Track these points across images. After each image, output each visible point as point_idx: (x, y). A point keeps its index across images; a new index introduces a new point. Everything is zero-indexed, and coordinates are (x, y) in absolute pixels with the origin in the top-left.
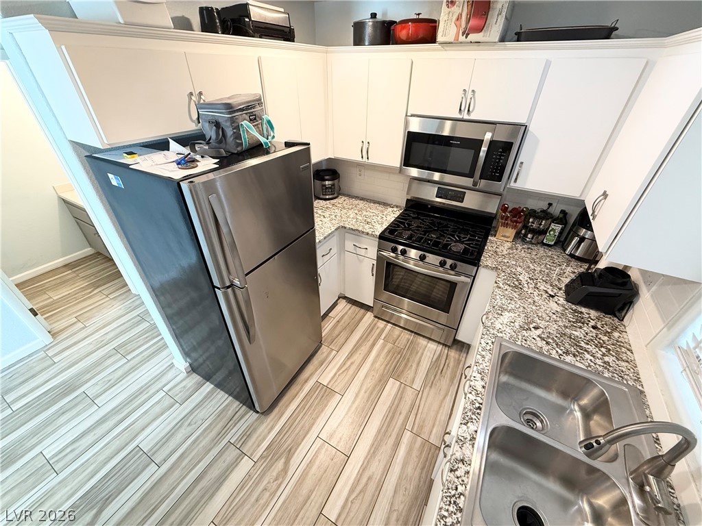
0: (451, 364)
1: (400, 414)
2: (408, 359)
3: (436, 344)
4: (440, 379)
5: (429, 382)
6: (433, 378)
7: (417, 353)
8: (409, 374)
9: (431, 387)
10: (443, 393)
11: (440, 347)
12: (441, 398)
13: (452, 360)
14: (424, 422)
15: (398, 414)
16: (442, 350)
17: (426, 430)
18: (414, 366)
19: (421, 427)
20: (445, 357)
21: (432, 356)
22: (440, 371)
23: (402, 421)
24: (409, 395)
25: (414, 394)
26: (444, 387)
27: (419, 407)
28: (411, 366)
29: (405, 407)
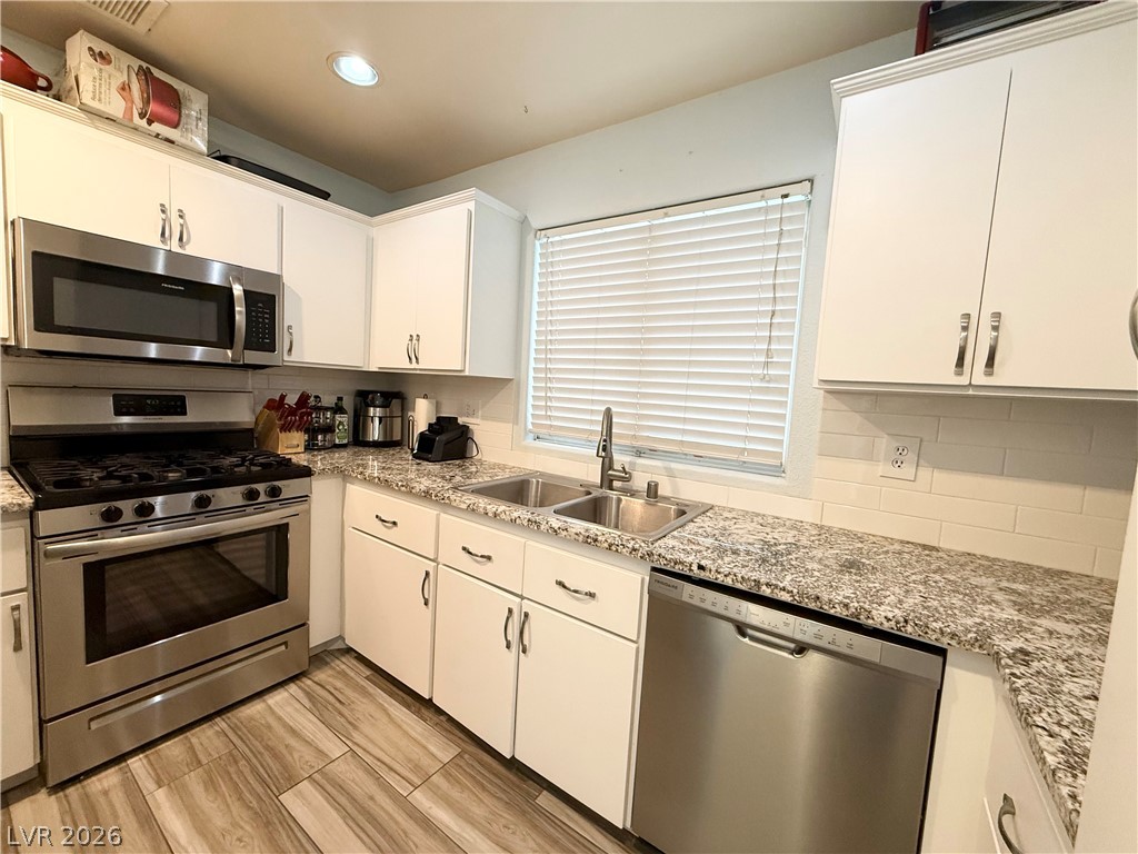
0: (339, 684)
1: (372, 798)
2: (268, 748)
3: (281, 690)
4: (352, 710)
5: (343, 728)
6: (342, 720)
7: (269, 727)
8: (301, 757)
9: (355, 727)
10: (378, 714)
11: (293, 688)
12: (385, 719)
13: (330, 680)
14: (410, 760)
15: (371, 803)
16: (300, 687)
17: (425, 761)
18: (292, 741)
19: (417, 768)
20: (317, 688)
21: (298, 706)
22: (338, 705)
23: (388, 800)
24: (345, 770)
25: (350, 759)
26: (371, 709)
27: (379, 760)
28: (287, 746)
29: (362, 785)
